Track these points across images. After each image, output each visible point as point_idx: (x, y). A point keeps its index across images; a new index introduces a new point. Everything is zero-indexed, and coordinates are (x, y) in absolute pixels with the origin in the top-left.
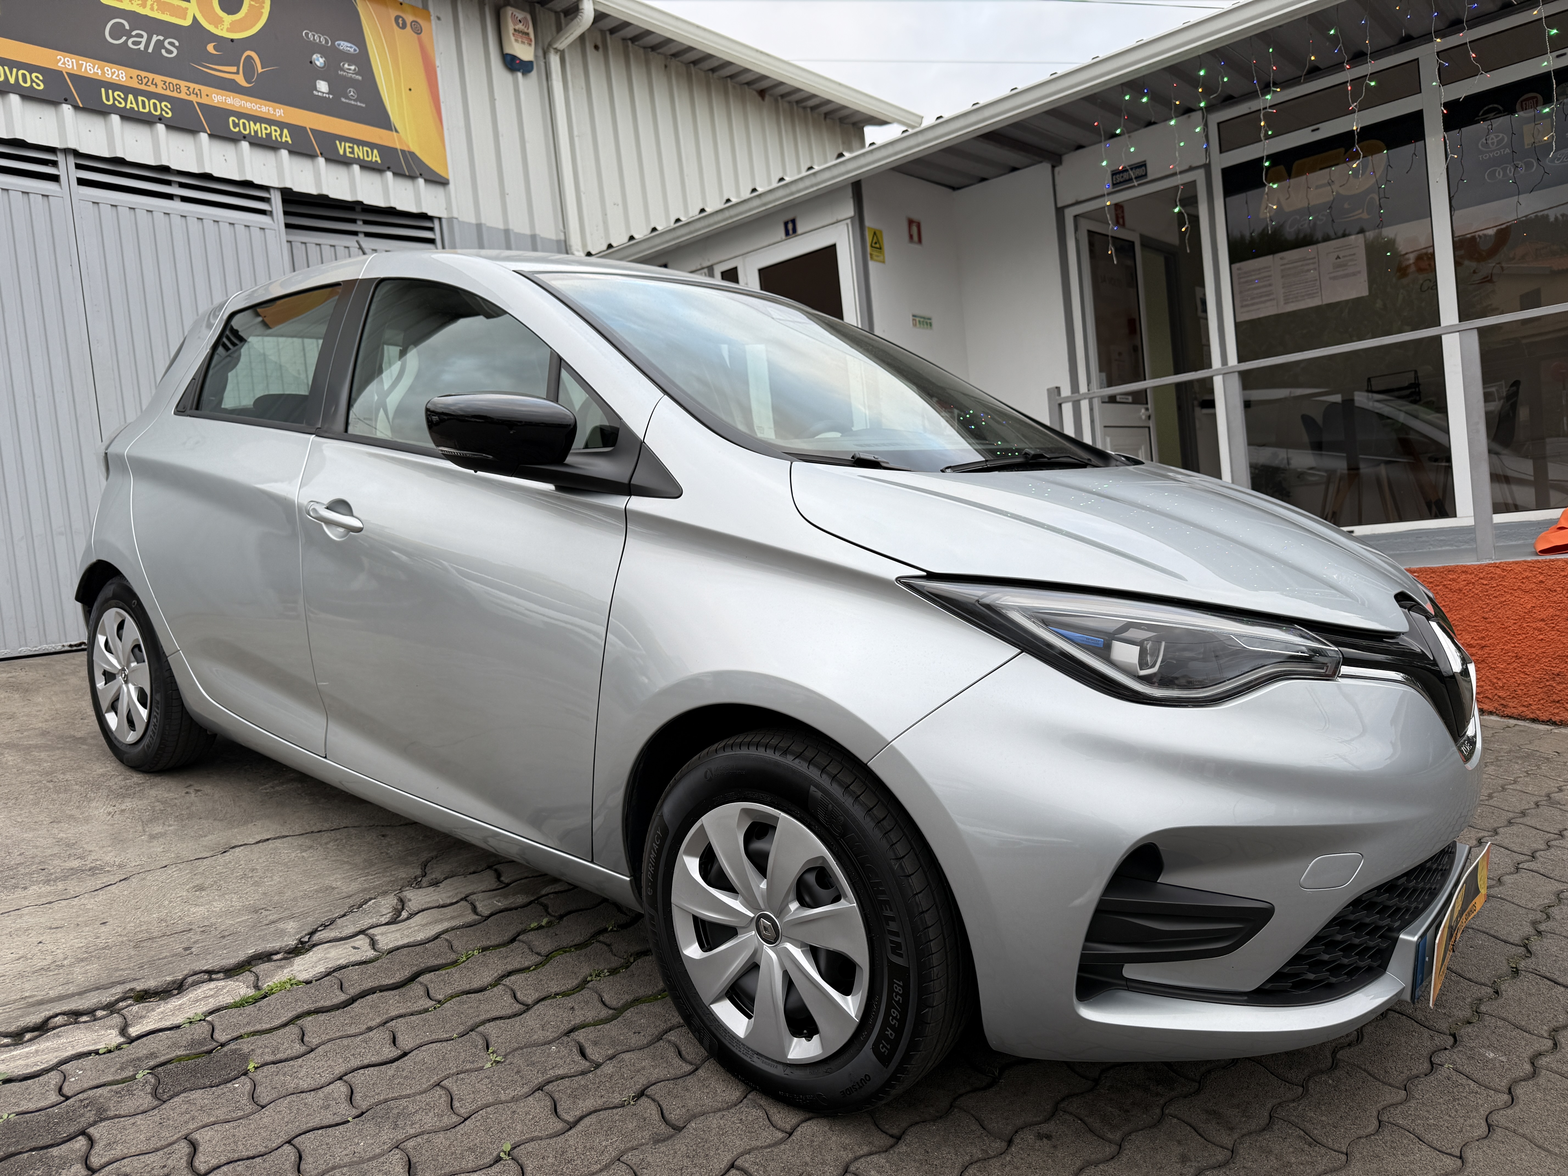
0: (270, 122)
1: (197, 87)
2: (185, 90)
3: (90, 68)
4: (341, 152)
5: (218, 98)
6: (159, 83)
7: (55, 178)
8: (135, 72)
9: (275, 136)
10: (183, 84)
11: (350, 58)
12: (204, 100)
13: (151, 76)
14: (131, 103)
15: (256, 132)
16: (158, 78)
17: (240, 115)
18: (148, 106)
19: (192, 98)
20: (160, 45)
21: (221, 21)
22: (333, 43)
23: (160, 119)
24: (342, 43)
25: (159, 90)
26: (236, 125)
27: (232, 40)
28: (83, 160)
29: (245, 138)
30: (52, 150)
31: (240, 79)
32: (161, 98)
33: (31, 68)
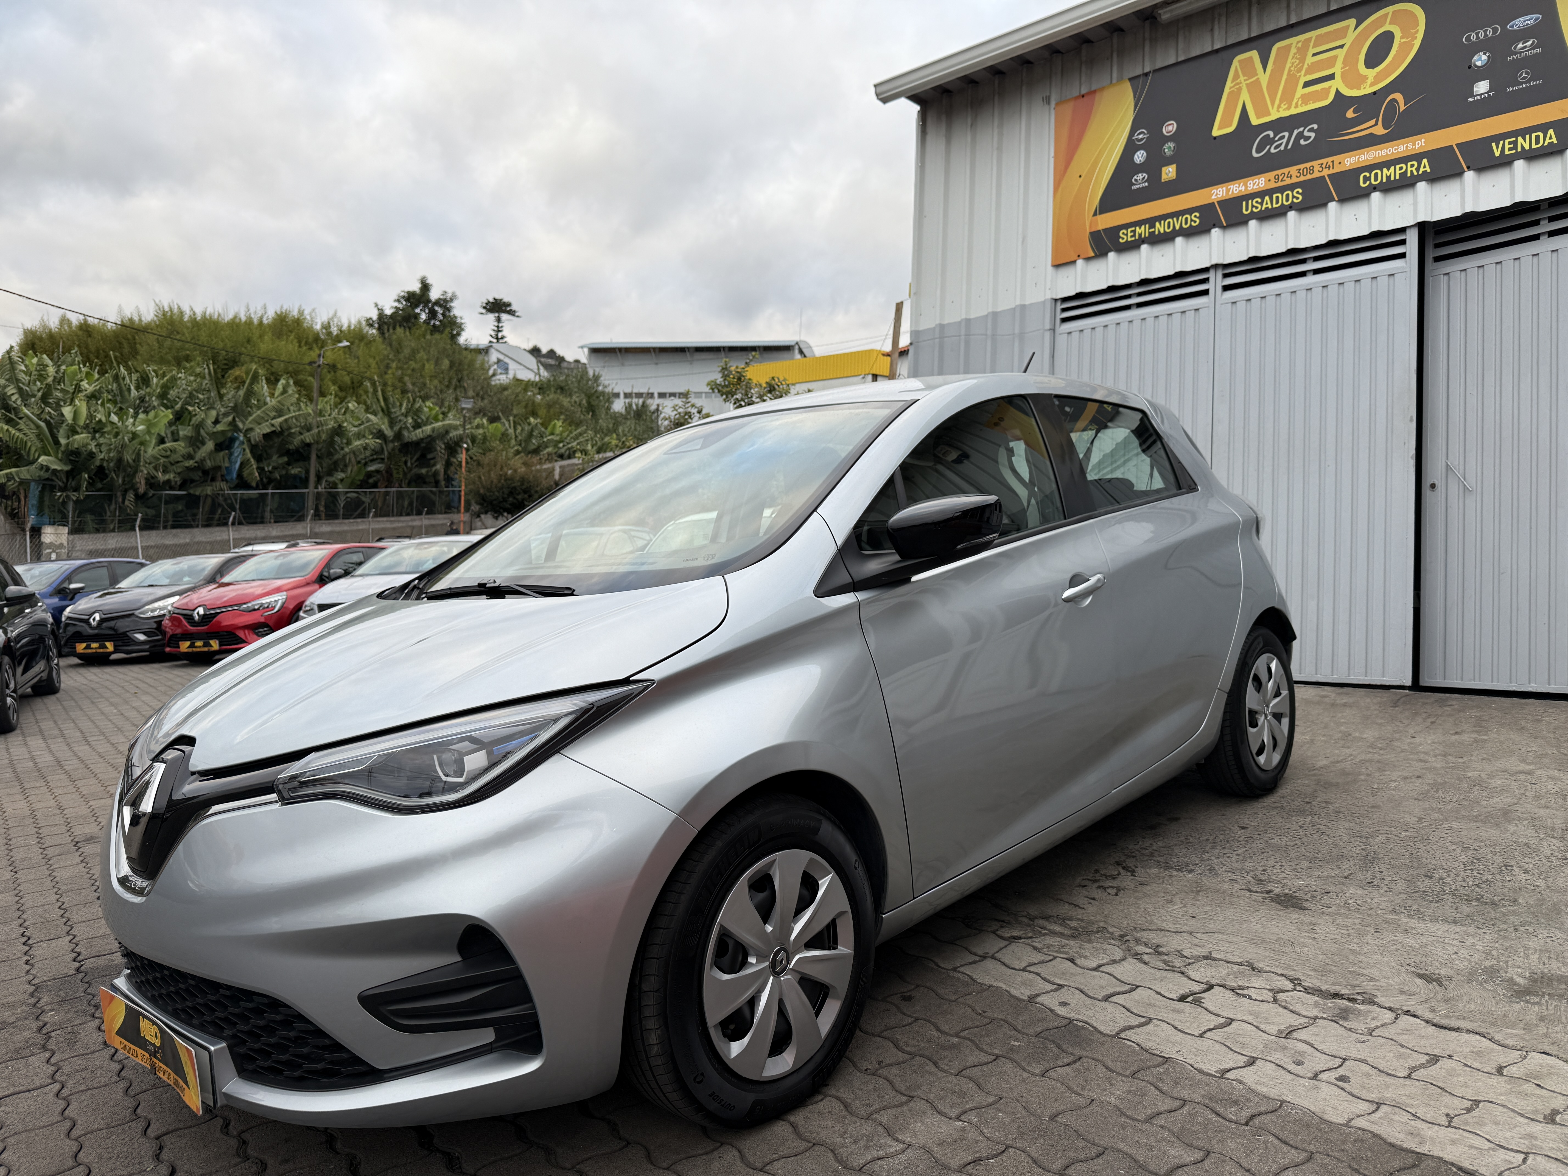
0: (1405, 160)
1: (1329, 159)
2: (1318, 169)
3: (1236, 188)
4: (1497, 154)
5: (1350, 161)
6: (1294, 173)
7: (1205, 292)
8: (1271, 175)
9: (1412, 171)
10: (1316, 164)
11: (1524, 34)
12: (1338, 169)
13: (1286, 171)
14: (1267, 203)
15: (1388, 177)
16: (1293, 170)
17: (1370, 168)
18: (1282, 199)
19: (1326, 173)
20: (1300, 135)
21: (1365, 78)
22: (1504, 27)
23: (1291, 207)
24: (1517, 21)
25: (1295, 180)
26: (1366, 179)
27: (1375, 93)
28: (1228, 269)
29: (1375, 189)
30: (1206, 270)
31: (1379, 130)
32: (1292, 187)
33: (1190, 211)
